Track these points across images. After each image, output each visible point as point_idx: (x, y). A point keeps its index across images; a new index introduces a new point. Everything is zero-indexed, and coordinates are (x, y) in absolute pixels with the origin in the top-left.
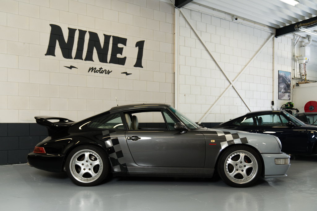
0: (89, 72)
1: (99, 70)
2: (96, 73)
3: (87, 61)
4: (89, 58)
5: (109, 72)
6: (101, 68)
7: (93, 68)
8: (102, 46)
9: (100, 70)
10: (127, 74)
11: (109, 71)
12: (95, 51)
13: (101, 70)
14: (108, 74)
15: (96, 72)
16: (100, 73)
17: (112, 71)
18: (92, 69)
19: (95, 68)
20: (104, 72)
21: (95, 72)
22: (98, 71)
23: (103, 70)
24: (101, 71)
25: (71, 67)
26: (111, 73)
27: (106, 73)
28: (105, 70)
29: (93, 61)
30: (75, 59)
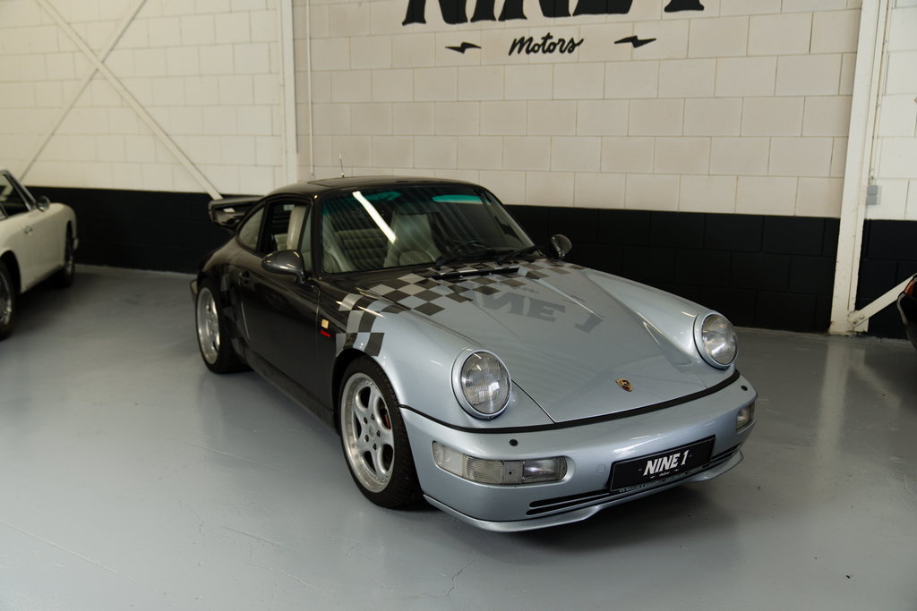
0: (510, 53)
1: (540, 42)
2: (532, 54)
3: (507, 22)
4: (514, 9)
5: (573, 46)
6: (549, 37)
7: (523, 38)
9: (544, 44)
10: (636, 42)
11: (572, 40)
13: (549, 42)
14: (570, 51)
15: (533, 50)
16: (544, 52)
17: (582, 41)
18: (521, 44)
19: (531, 40)
20: (558, 47)
21: (528, 52)
22: (539, 46)
23: (555, 40)
24: (548, 45)
25: (464, 47)
26: (581, 45)
27: (562, 51)
28: (560, 40)
29: (525, 18)
30: (473, 20)
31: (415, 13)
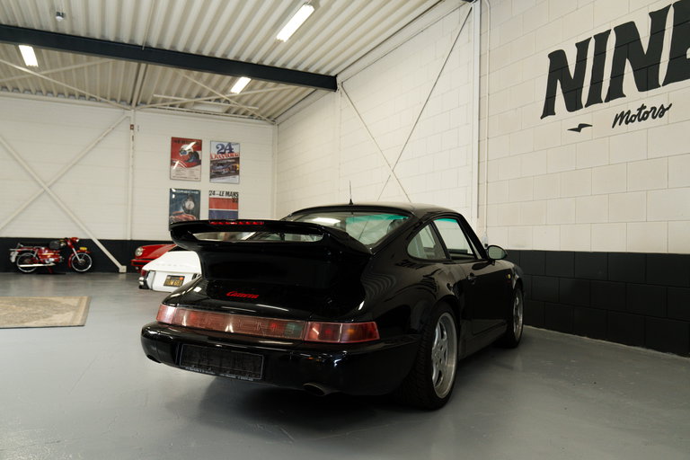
1: (636, 113)
3: (611, 101)
4: (616, 91)
5: (663, 111)
8: (645, 47)
9: (639, 114)
12: (628, 68)
13: (643, 111)
14: (661, 116)
16: (639, 120)
17: (671, 105)
20: (651, 114)
21: (627, 123)
23: (648, 109)
24: (642, 114)
25: (579, 128)
26: (670, 109)
27: (654, 117)
28: (652, 108)
29: (624, 96)
30: (586, 106)
31: (549, 110)
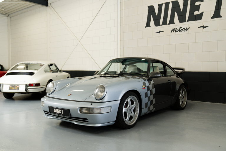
1: (179, 29)
2: (177, 32)
3: (170, 25)
4: (172, 22)
5: (187, 29)
6: (181, 28)
7: (174, 28)
8: (182, 10)
9: (180, 29)
10: (204, 27)
11: (187, 28)
12: (176, 15)
13: (181, 29)
14: (186, 31)
15: (177, 31)
16: (180, 31)
18: (174, 30)
19: (176, 29)
20: (183, 30)
21: (176, 32)
22: (178, 30)
24: (180, 30)
25: (159, 32)
26: (189, 29)
27: (184, 31)
28: (184, 28)
30: (162, 25)
31: (148, 25)
